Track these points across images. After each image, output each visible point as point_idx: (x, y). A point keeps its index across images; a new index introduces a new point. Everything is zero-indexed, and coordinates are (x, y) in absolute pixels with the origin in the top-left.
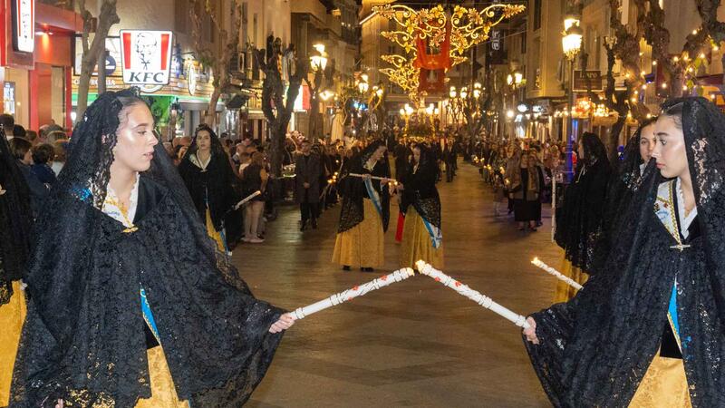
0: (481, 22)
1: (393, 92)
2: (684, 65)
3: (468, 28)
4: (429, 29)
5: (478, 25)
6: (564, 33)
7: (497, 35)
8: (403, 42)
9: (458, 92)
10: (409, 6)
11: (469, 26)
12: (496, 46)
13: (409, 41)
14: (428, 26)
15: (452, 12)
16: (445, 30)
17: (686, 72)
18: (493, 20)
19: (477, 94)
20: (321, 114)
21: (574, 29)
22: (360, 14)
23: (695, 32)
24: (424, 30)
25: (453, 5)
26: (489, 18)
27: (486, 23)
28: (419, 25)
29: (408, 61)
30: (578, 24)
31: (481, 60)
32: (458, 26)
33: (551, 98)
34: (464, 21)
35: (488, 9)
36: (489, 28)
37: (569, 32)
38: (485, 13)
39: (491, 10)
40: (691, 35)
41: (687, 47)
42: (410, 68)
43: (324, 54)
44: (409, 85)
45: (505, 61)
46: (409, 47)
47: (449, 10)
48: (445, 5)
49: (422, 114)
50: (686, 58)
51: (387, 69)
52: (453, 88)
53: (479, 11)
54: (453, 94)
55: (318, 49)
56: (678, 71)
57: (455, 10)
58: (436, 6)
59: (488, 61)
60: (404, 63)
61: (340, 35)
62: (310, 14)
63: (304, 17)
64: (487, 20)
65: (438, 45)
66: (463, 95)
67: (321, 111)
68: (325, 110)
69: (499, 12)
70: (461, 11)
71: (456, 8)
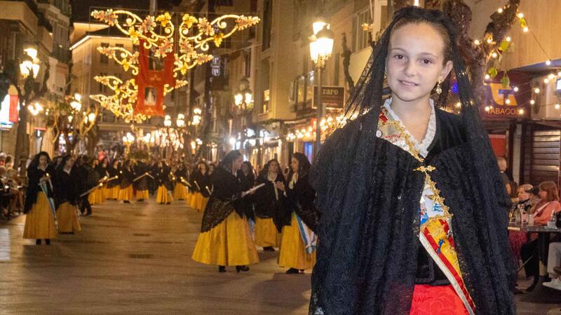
0: (212, 33)
1: (103, 120)
2: (486, 48)
3: (198, 39)
4: (155, 38)
5: (209, 36)
6: (313, 37)
7: (217, 61)
8: (121, 59)
9: (174, 120)
10: (133, 12)
11: (199, 36)
12: (216, 72)
13: (128, 59)
14: (154, 34)
15: (180, 21)
16: (172, 40)
17: (488, 58)
18: (224, 31)
19: (196, 120)
20: (28, 135)
21: (324, 32)
22: (72, 37)
23: (500, 11)
24: (149, 40)
25: (182, 14)
26: (220, 29)
27: (217, 34)
28: (144, 34)
29: (124, 83)
30: (328, 27)
31: (200, 87)
32: (187, 36)
33: (281, 121)
34: (195, 30)
35: (219, 19)
36: (220, 40)
37: (319, 35)
38: (216, 24)
39: (222, 20)
40: (496, 13)
41: (490, 28)
42: (125, 90)
43: (36, 60)
44: (122, 112)
45: (226, 87)
46: (127, 65)
47: (177, 21)
48: (173, 13)
49: (141, 141)
50: (490, 41)
51: (98, 96)
52: (168, 117)
53: (210, 20)
54: (168, 122)
55: (29, 54)
56: (480, 56)
57: (184, 18)
58: (163, 14)
59: (208, 87)
60: (119, 85)
61: (51, 51)
62: (20, 21)
63: (13, 25)
64: (219, 32)
65: (164, 55)
66: (180, 123)
67: (28, 132)
68: (32, 132)
69: (232, 23)
70: (190, 20)
71: (185, 17)
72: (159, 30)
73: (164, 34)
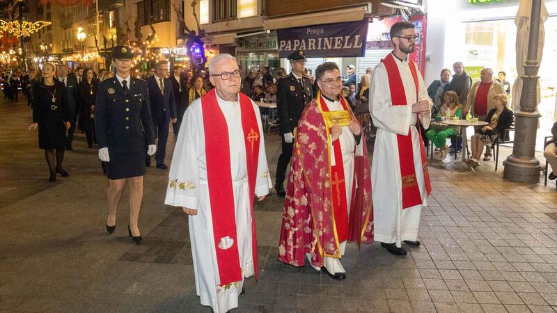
0: (34, 27)
2: (147, 45)
6: (78, 32)
11: (29, 28)
14: (12, 28)
16: (20, 30)
18: (39, 27)
21: (82, 31)
32: (25, 28)
34: (28, 26)
36: (38, 30)
37: (80, 32)
38: (35, 24)
39: (38, 23)
47: (21, 23)
48: (19, 21)
53: (33, 23)
58: (15, 21)
64: (37, 27)
69: (41, 24)
70: (26, 23)
71: (24, 22)
72: (14, 26)
73: (16, 27)
